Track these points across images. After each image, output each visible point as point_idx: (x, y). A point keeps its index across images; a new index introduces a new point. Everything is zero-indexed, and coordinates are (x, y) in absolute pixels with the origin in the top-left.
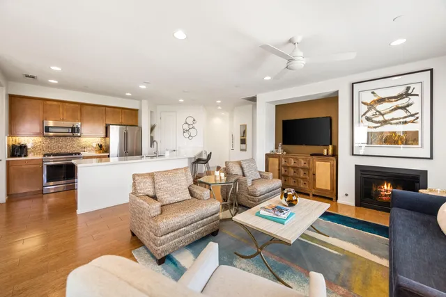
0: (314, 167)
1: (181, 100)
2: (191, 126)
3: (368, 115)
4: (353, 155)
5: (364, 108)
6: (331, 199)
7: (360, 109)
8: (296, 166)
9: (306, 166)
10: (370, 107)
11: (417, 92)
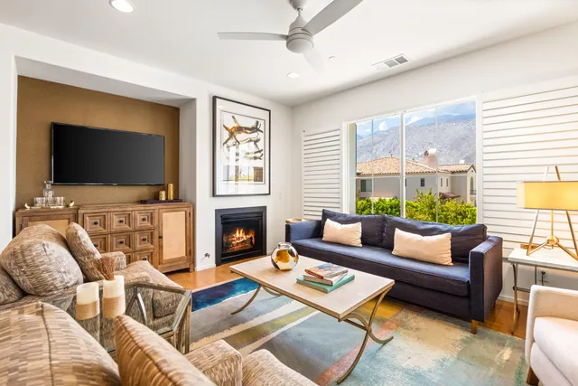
3: (230, 144)
4: (213, 195)
5: (226, 135)
6: (187, 270)
7: (222, 135)
8: (125, 227)
9: (147, 224)
10: (232, 134)
11: (262, 129)
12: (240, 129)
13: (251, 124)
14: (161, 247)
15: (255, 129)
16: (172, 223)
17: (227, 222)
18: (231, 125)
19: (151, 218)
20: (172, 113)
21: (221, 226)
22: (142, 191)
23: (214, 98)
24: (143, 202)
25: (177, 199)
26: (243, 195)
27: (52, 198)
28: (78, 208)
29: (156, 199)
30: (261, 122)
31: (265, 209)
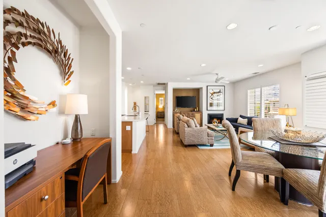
0: (195, 115)
3: (212, 97)
4: (207, 110)
7: (209, 95)
10: (212, 95)
12: (214, 93)
13: (218, 91)
15: (220, 92)
16: (197, 116)
17: (211, 118)
18: (212, 92)
20: (198, 91)
21: (209, 118)
22: (191, 109)
23: (207, 86)
24: (191, 111)
25: (199, 111)
26: (215, 110)
27: (177, 110)
28: (181, 111)
29: (194, 111)
30: (222, 90)
31: (223, 114)
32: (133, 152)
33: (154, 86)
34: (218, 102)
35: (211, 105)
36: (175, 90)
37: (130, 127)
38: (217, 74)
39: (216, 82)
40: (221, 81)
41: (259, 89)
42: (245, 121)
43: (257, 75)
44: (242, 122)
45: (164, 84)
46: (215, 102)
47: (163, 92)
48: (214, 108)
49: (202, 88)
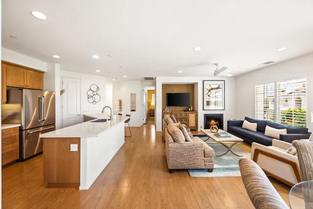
0: (189, 116)
1: (98, 71)
2: (95, 93)
3: (209, 94)
4: (204, 110)
5: (207, 91)
6: (195, 130)
7: (206, 92)
8: (180, 117)
9: (185, 116)
10: (209, 91)
11: (221, 87)
12: (212, 89)
14: (189, 123)
15: (218, 88)
16: (192, 117)
17: (208, 118)
18: (209, 88)
19: (186, 115)
20: (193, 86)
21: (206, 119)
22: (185, 108)
23: (203, 81)
24: (185, 111)
25: (193, 110)
26: (213, 110)
27: (168, 109)
28: (172, 111)
29: (188, 110)
30: (221, 85)
31: (223, 114)
32: (81, 188)
33: (141, 81)
34: (216, 100)
35: (208, 103)
36: (165, 86)
37: (76, 146)
38: (216, 64)
39: (215, 75)
40: (221, 74)
41: (273, 84)
42: (253, 127)
43: (269, 65)
44: (249, 128)
45: (152, 79)
46: (212, 100)
47: (153, 88)
48: (212, 107)
49: (197, 83)
